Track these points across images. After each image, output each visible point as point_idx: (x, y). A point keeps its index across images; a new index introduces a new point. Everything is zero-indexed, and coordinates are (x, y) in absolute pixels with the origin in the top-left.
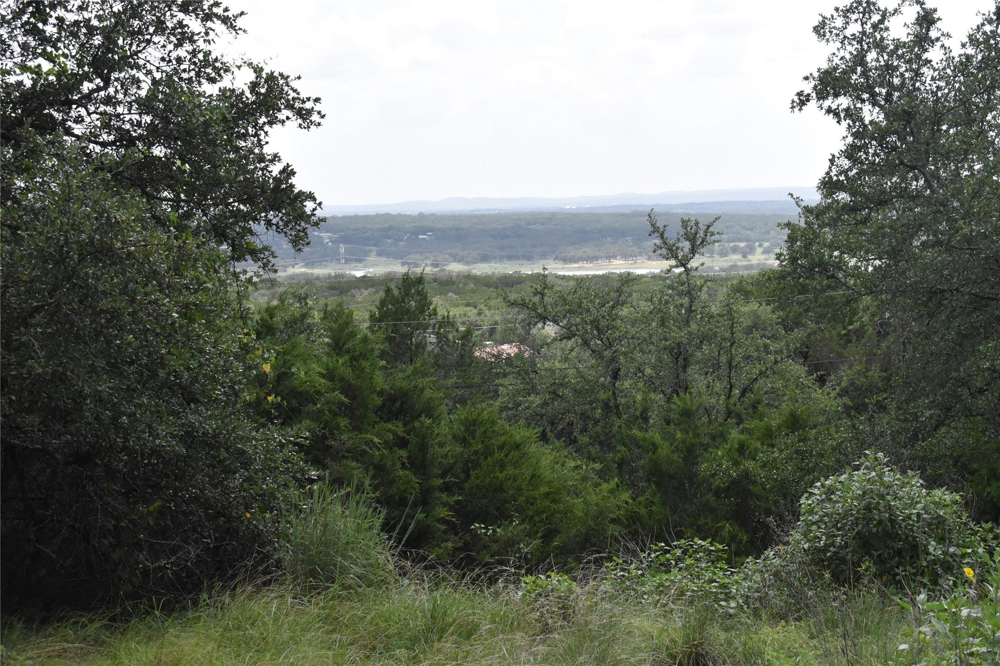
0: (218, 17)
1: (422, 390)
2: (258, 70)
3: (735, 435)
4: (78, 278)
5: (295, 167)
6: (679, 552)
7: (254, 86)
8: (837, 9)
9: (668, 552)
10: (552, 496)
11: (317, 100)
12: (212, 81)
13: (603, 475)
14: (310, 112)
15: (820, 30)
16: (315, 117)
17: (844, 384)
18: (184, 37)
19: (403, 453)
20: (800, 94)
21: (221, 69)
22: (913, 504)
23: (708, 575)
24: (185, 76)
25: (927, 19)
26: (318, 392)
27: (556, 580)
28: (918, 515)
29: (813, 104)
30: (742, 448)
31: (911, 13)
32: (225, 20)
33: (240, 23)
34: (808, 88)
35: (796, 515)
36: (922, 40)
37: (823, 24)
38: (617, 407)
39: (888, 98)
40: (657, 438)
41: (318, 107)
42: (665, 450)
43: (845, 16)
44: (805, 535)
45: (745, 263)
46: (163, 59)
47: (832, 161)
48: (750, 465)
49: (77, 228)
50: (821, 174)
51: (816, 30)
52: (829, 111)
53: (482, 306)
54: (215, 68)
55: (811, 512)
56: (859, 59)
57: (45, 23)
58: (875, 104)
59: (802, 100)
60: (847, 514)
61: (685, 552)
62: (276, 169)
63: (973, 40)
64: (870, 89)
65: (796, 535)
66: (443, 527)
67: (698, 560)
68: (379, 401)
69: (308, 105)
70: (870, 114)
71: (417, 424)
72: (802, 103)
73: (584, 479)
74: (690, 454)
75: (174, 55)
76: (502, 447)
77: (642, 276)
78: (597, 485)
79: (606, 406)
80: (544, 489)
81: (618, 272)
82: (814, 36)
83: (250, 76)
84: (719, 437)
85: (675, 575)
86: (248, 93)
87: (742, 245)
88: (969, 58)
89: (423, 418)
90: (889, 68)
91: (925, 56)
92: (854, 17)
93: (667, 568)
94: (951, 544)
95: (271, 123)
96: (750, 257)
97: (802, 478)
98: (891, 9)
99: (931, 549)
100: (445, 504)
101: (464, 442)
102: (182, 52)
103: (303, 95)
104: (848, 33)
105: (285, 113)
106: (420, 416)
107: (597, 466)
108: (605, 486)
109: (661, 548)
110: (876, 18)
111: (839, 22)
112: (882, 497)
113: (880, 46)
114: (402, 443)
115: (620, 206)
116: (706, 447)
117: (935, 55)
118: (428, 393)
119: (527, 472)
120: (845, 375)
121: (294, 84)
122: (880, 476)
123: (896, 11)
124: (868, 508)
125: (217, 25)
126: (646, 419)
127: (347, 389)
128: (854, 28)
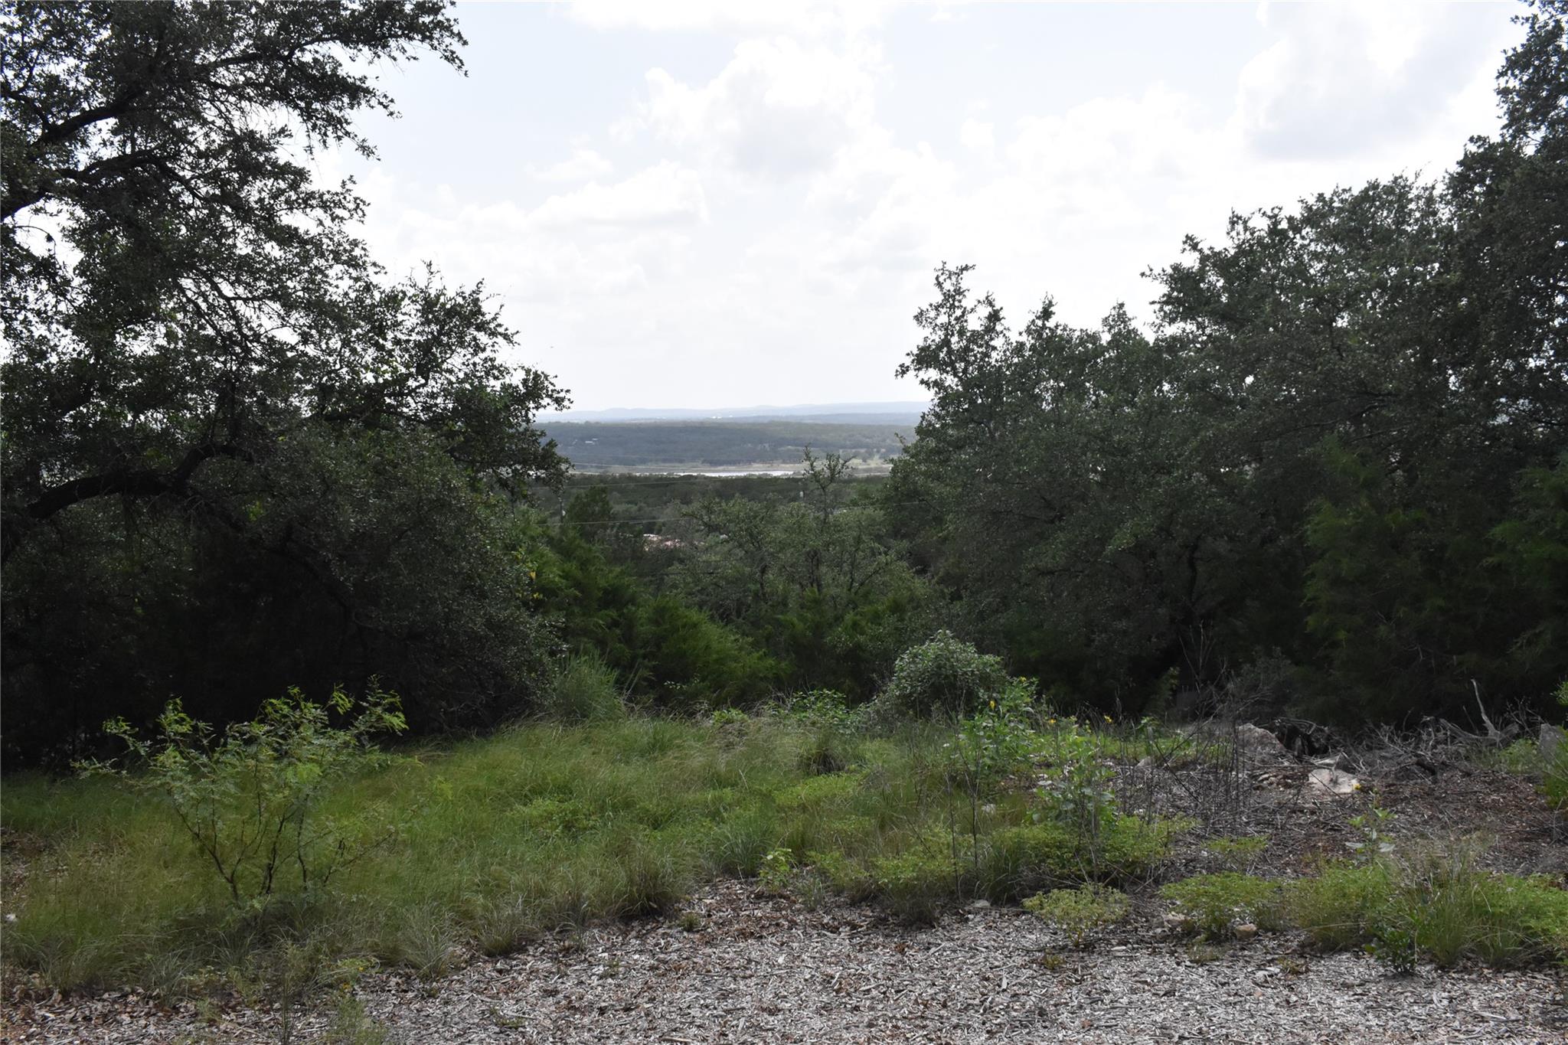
0: (500, 334)
1: (628, 586)
2: (528, 372)
3: (849, 617)
4: (430, 523)
5: (557, 440)
6: (813, 699)
7: (525, 382)
8: (931, 305)
9: (804, 698)
10: (720, 661)
11: (568, 391)
12: (496, 378)
13: (756, 645)
14: (563, 399)
15: (919, 317)
16: (566, 403)
17: (941, 574)
18: (478, 349)
19: (618, 631)
20: (902, 366)
21: (503, 371)
22: (969, 665)
23: (832, 713)
24: (478, 374)
25: (994, 317)
26: (559, 589)
27: (735, 713)
28: (973, 671)
29: (911, 373)
30: (855, 625)
31: (985, 311)
32: (506, 337)
33: (515, 339)
34: (908, 361)
35: (892, 673)
36: (989, 330)
37: (921, 313)
38: (764, 595)
39: (965, 371)
40: (795, 620)
41: (568, 396)
42: (800, 626)
43: (937, 309)
44: (897, 686)
45: (865, 467)
46: (464, 364)
47: (923, 417)
48: (862, 638)
49: (429, 490)
50: (917, 424)
51: (916, 318)
52: (922, 382)
53: (643, 504)
54: (499, 371)
55: (902, 670)
56: (946, 342)
57: (385, 339)
58: (955, 375)
59: (904, 370)
60: (925, 670)
61: (817, 699)
62: (543, 441)
63: (1029, 331)
64: (952, 364)
65: (892, 686)
66: (645, 684)
67: (826, 704)
68: (600, 594)
69: (562, 395)
70: (950, 381)
71: (625, 611)
72: (903, 373)
73: (741, 649)
74: (818, 630)
75: (471, 362)
76: (684, 626)
77: (776, 479)
78: (750, 653)
79: (756, 595)
80: (715, 656)
81: (757, 473)
82: (915, 322)
83: (522, 375)
84: (839, 619)
85: (810, 714)
86: (521, 387)
87: (863, 451)
88: (1022, 345)
89: (630, 607)
90: (967, 350)
91: (992, 343)
92: (943, 310)
93: (805, 709)
94: (994, 691)
95: (537, 408)
96: (869, 461)
97: (899, 648)
98: (969, 309)
99: (980, 695)
100: (646, 667)
101: (657, 623)
102: (476, 359)
103: (558, 388)
104: (939, 322)
105: (546, 401)
106: (627, 604)
107: (750, 639)
108: (756, 655)
109: (801, 696)
110: (958, 312)
111: (932, 314)
112: (948, 659)
113: (962, 332)
114: (615, 624)
115: (759, 417)
116: (830, 626)
117: (998, 342)
118: (633, 589)
119: (702, 644)
120: (942, 566)
121: (552, 381)
122: (947, 645)
123: (972, 310)
124: (939, 667)
125: (500, 339)
126: (785, 605)
127: (578, 585)
128: (943, 319)
